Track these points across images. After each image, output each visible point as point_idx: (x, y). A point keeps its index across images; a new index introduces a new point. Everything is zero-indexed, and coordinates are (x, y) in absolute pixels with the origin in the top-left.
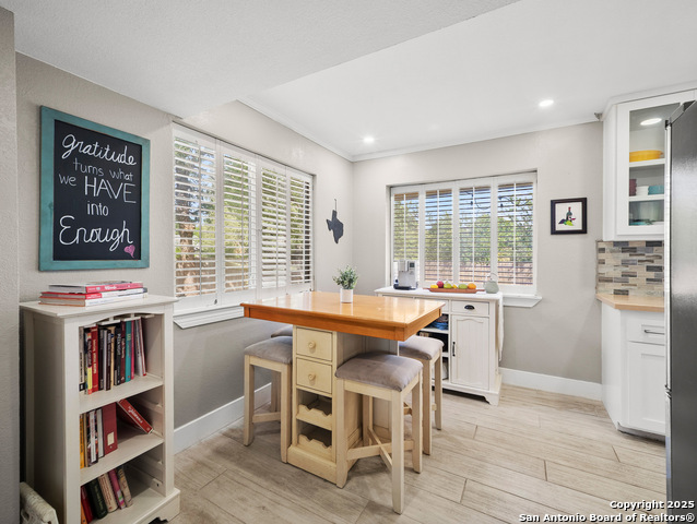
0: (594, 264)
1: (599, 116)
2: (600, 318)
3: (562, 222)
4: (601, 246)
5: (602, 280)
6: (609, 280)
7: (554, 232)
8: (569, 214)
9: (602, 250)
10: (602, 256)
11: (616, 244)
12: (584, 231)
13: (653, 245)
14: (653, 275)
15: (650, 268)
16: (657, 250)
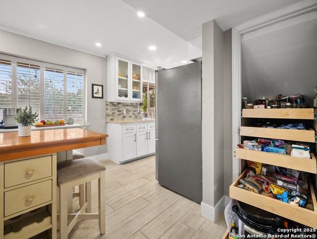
0: (105, 110)
1: (107, 56)
2: (107, 129)
3: (96, 93)
4: (107, 103)
5: (107, 115)
6: (109, 116)
7: (93, 97)
8: (98, 90)
9: (107, 105)
10: (107, 107)
11: (111, 103)
12: (102, 98)
13: (119, 103)
14: (119, 113)
15: (118, 111)
16: (120, 105)
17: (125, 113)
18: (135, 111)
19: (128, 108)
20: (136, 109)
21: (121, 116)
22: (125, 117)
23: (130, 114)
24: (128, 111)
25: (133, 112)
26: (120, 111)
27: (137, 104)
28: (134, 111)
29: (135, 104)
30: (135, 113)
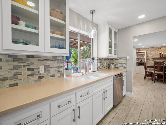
6: (5, 79)
10: (1, 64)
11: (10, 56)
13: (29, 57)
14: (29, 73)
15: (28, 70)
16: (32, 60)
17: (42, 70)
18: (61, 67)
19: (48, 63)
20: (61, 65)
21: (36, 77)
22: (43, 77)
23: (52, 71)
24: (47, 68)
25: (57, 69)
26: (33, 69)
27: (63, 57)
28: (58, 67)
29: (61, 58)
30: (61, 70)
